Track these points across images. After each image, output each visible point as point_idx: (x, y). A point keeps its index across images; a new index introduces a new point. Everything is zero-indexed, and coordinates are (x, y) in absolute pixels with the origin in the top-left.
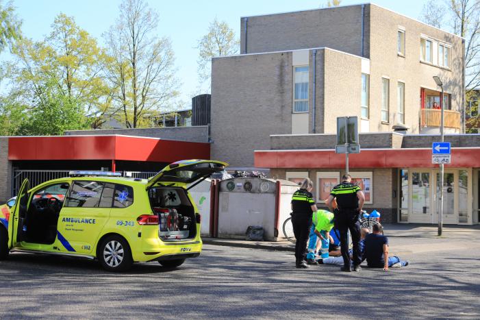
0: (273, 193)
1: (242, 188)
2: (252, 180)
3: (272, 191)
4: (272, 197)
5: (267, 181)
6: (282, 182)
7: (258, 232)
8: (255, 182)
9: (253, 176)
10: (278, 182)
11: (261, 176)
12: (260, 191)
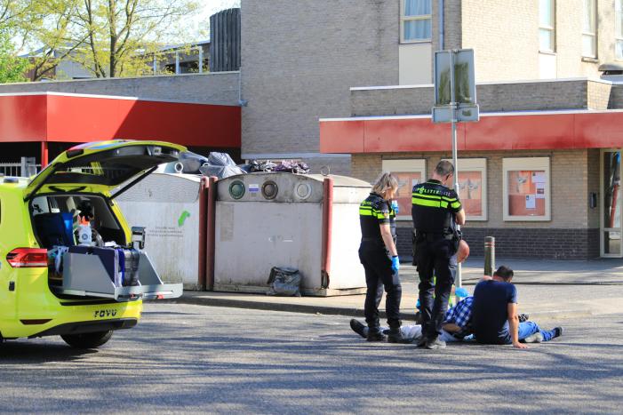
0: (319, 202)
1: (259, 193)
2: (278, 176)
3: (315, 199)
4: (316, 211)
5: (306, 178)
6: (335, 180)
7: (290, 278)
8: (283, 182)
9: (281, 170)
10: (328, 181)
11: (298, 169)
12: (293, 200)
